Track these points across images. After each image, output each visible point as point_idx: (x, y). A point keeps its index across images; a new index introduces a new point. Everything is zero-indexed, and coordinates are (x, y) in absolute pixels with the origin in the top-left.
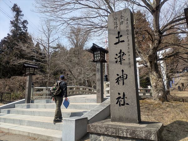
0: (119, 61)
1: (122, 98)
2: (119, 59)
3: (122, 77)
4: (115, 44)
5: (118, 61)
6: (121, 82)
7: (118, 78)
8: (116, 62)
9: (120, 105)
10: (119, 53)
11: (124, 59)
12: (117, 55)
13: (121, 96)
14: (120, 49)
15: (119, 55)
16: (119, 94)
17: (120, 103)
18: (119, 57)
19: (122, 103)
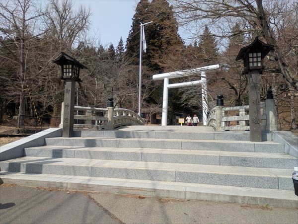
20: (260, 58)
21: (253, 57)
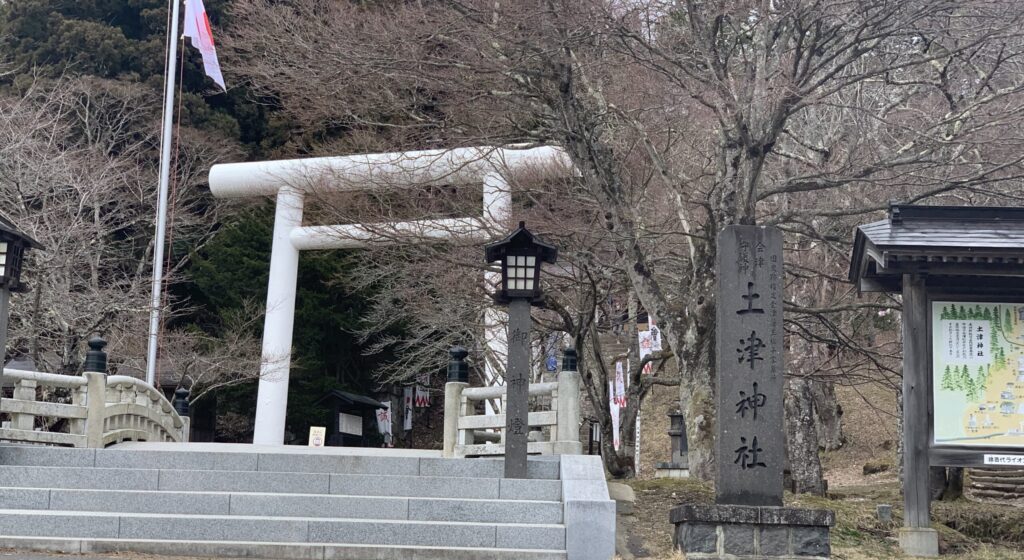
0: (748, 360)
1: (750, 451)
2: (747, 355)
3: (752, 399)
4: (739, 312)
5: (745, 360)
6: (750, 413)
7: (743, 401)
8: (741, 360)
9: (743, 465)
10: (749, 339)
11: (760, 355)
12: (742, 341)
13: (749, 444)
14: (750, 329)
15: (748, 344)
16: (743, 439)
17: (744, 462)
18: (746, 349)
19: (749, 461)
20: (533, 270)
21: (516, 267)
